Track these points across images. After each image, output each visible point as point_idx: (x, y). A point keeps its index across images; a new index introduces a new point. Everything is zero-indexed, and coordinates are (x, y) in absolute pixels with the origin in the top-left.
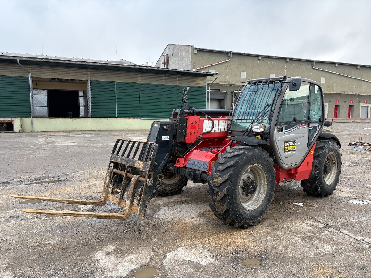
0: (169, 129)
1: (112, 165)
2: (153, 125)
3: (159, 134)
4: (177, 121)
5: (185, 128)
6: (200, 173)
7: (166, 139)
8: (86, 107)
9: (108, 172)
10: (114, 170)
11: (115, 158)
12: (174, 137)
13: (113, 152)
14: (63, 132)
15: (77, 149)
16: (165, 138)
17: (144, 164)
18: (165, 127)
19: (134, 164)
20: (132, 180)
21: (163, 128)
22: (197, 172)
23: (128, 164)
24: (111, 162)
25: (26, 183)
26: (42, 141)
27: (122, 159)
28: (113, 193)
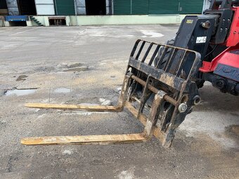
0: (208, 27)
1: (130, 69)
2: (184, 21)
3: (193, 34)
4: (220, 14)
5: (229, 26)
6: (235, 84)
7: (202, 42)
8: (110, 6)
9: (126, 78)
10: (133, 77)
11: (134, 62)
12: (211, 39)
13: (132, 55)
14: (96, 25)
15: (103, 40)
16: (201, 40)
17: (175, 81)
18: (204, 24)
19: (159, 76)
20: (156, 97)
21: (201, 26)
22: (229, 81)
23: (150, 75)
24: (129, 66)
25: (64, 69)
26: (82, 32)
27: (143, 66)
28: (130, 100)
